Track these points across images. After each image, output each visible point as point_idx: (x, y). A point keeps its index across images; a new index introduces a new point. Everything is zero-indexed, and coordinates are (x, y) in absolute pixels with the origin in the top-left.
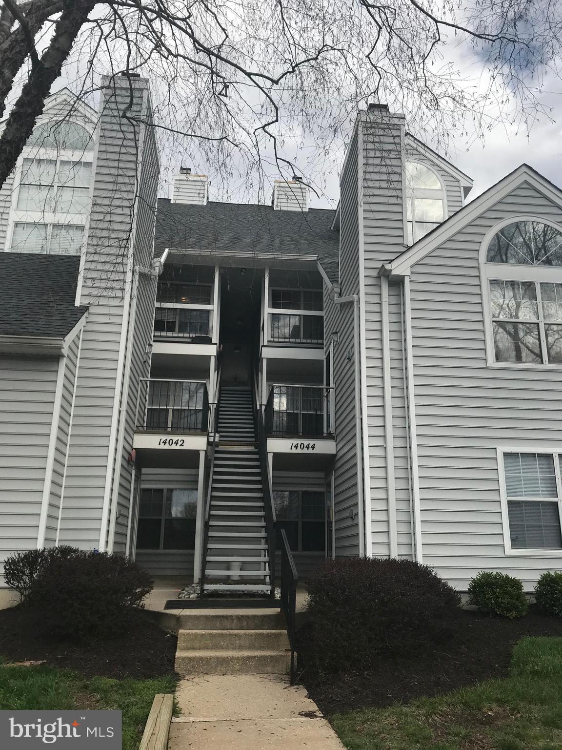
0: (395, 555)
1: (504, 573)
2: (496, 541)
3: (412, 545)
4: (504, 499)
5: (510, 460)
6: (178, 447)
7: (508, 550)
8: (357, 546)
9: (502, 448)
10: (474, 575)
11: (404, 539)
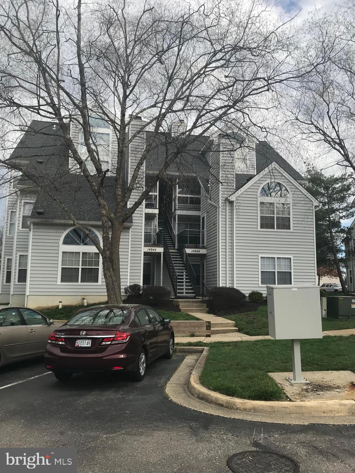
0: (228, 286)
1: (258, 291)
2: (257, 282)
3: (233, 284)
4: (260, 271)
5: (263, 259)
6: (154, 251)
7: (260, 285)
8: (217, 284)
9: (260, 256)
10: (250, 292)
11: (230, 282)
